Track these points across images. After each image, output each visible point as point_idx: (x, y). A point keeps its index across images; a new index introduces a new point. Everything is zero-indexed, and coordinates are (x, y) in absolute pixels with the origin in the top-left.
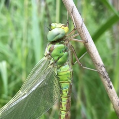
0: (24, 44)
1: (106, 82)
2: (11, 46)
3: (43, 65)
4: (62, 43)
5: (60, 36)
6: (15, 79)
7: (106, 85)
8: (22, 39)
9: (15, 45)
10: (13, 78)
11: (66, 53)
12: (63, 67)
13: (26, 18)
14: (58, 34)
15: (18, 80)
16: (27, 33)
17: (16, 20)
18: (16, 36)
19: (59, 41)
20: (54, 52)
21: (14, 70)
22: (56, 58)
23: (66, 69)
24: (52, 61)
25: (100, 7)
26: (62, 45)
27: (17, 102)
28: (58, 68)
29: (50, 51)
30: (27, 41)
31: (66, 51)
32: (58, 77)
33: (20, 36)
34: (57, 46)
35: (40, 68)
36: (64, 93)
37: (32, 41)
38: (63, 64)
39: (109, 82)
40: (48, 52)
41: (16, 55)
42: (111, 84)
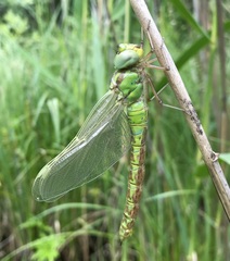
0: (82, 76)
2: (65, 78)
3: (108, 101)
4: (134, 71)
5: (132, 61)
6: (70, 122)
8: (79, 70)
9: (70, 77)
10: (67, 121)
11: (139, 85)
12: (136, 105)
13: (85, 41)
14: (130, 59)
15: (74, 124)
17: (71, 44)
18: (71, 65)
19: (130, 68)
21: (69, 111)
22: (126, 92)
23: (139, 107)
24: (120, 97)
25: (183, 28)
26: (134, 74)
27: (73, 152)
28: (129, 106)
29: (118, 82)
30: (86, 73)
31: (139, 82)
32: (128, 117)
33: (76, 66)
34: (127, 75)
36: (137, 140)
37: (92, 72)
38: (135, 100)
39: (198, 126)
41: (71, 91)
42: (201, 128)
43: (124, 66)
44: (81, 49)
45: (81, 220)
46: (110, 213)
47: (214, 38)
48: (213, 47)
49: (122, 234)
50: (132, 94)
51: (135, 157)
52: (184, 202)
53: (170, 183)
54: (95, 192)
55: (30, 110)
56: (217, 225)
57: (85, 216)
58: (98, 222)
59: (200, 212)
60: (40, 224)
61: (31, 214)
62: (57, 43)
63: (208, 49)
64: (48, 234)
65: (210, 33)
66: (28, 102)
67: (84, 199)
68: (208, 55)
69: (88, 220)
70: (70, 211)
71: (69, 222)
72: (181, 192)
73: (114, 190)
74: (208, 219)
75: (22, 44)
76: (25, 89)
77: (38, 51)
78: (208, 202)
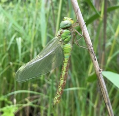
0: (34, 26)
1: (93, 56)
4: (69, 30)
5: (68, 25)
7: (93, 58)
8: (32, 24)
9: (27, 27)
10: (24, 49)
11: (70, 36)
12: (67, 44)
14: (68, 24)
15: (27, 51)
16: (36, 20)
18: (29, 21)
19: (67, 28)
20: (63, 34)
21: (26, 43)
22: (64, 38)
24: (61, 40)
25: (86, 7)
26: (68, 31)
28: (64, 45)
29: (61, 33)
30: (36, 25)
32: (63, 50)
33: (31, 22)
34: (65, 31)
35: (53, 43)
37: (40, 26)
38: (67, 42)
39: (94, 56)
40: (59, 34)
42: (96, 58)
43: (65, 27)
44: (34, 13)
45: (27, 100)
46: (42, 97)
47: (102, 15)
48: (101, 19)
49: (55, 102)
50: (66, 40)
51: (64, 68)
52: (80, 94)
53: (74, 84)
54: (35, 86)
55: (6, 42)
56: (95, 106)
57: (29, 97)
58: (35, 101)
59: (88, 99)
60: (6, 100)
61: (2, 95)
62: (22, 9)
63: (98, 20)
64: (9, 105)
65: (100, 12)
66: (5, 38)
67: (29, 89)
68: (98, 22)
69: (30, 100)
70: (21, 94)
71: (21, 100)
72: (78, 88)
73: (45, 86)
74: (91, 103)
75: (4, 8)
76: (4, 31)
77: (12, 12)
78: (91, 95)
